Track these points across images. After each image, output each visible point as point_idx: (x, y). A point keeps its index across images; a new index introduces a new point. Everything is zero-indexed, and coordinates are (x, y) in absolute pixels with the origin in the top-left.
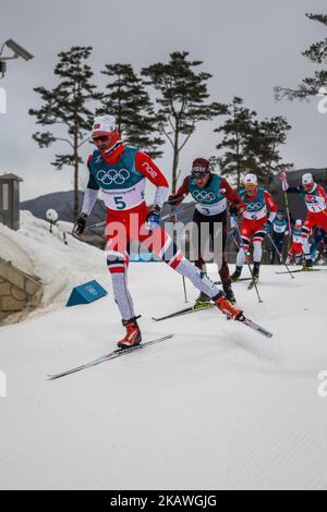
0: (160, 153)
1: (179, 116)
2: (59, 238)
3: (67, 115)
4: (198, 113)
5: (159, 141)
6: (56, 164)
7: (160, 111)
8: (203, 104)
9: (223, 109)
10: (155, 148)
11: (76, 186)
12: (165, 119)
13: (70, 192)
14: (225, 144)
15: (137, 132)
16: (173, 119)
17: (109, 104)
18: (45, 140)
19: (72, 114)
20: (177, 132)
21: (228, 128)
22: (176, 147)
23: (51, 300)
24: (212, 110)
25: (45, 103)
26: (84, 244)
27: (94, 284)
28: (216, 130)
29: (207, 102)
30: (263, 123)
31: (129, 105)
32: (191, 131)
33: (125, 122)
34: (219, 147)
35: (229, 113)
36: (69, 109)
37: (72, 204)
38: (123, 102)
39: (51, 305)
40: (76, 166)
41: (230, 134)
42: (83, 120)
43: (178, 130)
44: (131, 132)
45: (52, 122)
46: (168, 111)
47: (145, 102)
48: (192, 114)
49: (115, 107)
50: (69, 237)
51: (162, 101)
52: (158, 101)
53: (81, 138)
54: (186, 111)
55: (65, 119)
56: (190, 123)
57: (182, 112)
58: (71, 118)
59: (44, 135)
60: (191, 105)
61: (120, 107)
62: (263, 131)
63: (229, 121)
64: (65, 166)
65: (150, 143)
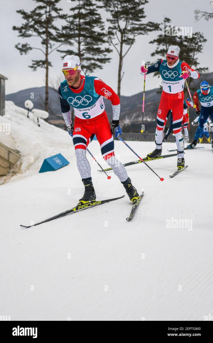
0: (109, 59)
1: (123, 32)
2: (34, 122)
3: (41, 31)
4: (137, 29)
5: (108, 50)
6: (32, 67)
7: (110, 28)
8: (141, 23)
9: (156, 27)
10: (105, 55)
11: (47, 83)
12: (113, 34)
13: (42, 88)
14: (157, 52)
15: (92, 44)
16: (119, 34)
17: (72, 23)
18: (24, 49)
19: (44, 30)
20: (122, 44)
21: (160, 41)
22: (121, 55)
23: (28, 168)
24: (148, 28)
25: (25, 22)
26: (52, 126)
27: (59, 156)
28: (151, 42)
29: (144, 21)
30: (186, 37)
31: (86, 23)
32: (132, 43)
33: (83, 36)
34: (153, 55)
35: (161, 30)
36: (42, 26)
37: (44, 96)
38: (82, 21)
39: (28, 172)
40: (47, 68)
41: (161, 45)
42: (52, 35)
43: (122, 42)
44: (87, 44)
45: (29, 36)
46: (115, 28)
47: (98, 21)
48: (133, 30)
49: (76, 25)
50: (42, 122)
51: (111, 21)
52: (108, 20)
53: (51, 47)
54: (129, 28)
55: (39, 33)
56: (131, 36)
57: (125, 29)
58: (43, 33)
59: (24, 46)
60: (132, 24)
61: (80, 25)
62: (186, 43)
63: (160, 36)
64: (39, 68)
65: (102, 52)
